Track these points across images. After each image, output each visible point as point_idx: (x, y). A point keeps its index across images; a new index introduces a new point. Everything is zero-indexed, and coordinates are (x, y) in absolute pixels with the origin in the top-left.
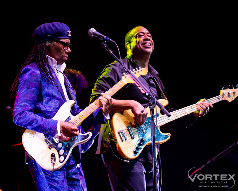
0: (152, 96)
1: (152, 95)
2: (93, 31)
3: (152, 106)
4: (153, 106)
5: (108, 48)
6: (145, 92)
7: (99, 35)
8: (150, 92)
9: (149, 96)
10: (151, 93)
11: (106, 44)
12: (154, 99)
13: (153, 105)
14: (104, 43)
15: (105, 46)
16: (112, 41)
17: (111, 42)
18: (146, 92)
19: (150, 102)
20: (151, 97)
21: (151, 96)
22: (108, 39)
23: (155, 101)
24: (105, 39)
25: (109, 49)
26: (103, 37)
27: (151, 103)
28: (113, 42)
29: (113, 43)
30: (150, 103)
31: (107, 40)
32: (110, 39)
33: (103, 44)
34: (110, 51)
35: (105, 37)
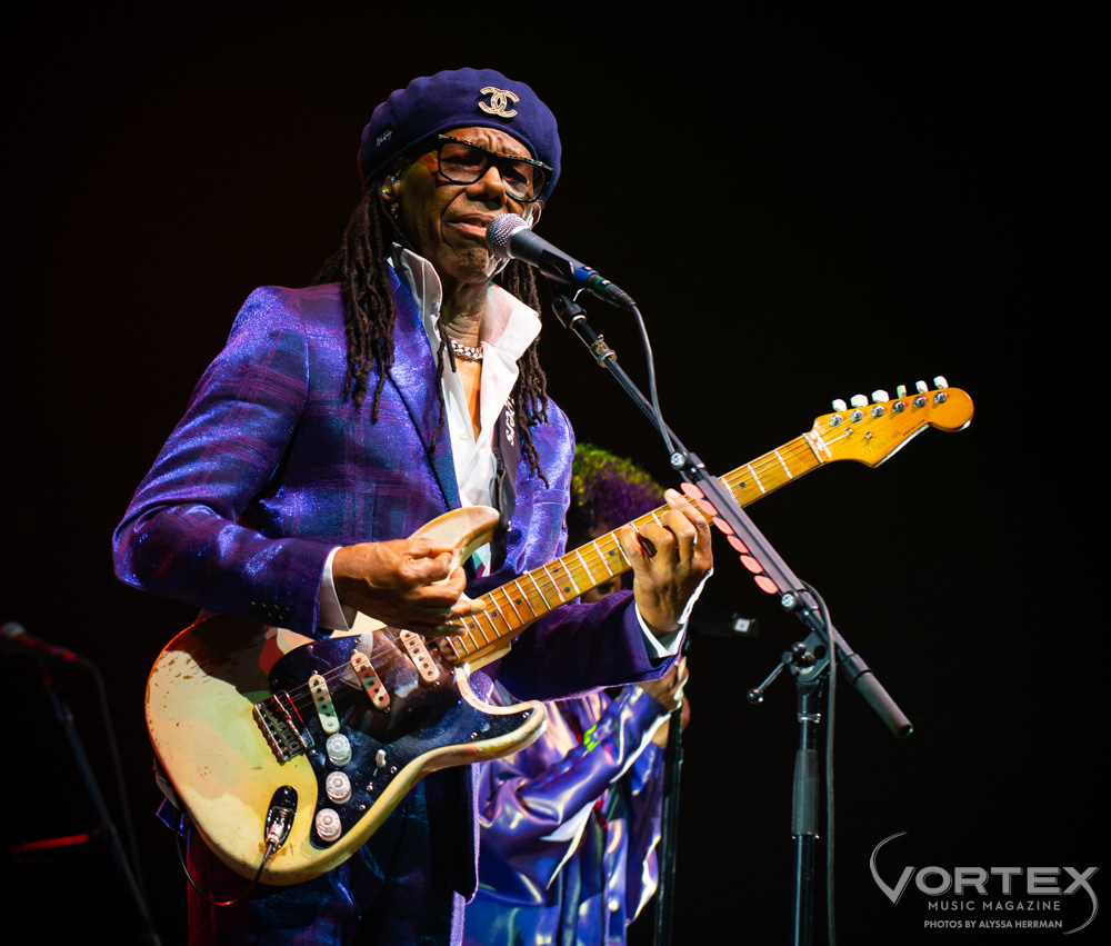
0: (817, 613)
1: (816, 607)
2: (515, 232)
3: (811, 669)
4: (814, 671)
5: (589, 329)
6: (779, 590)
7: (545, 251)
8: (802, 591)
9: (797, 614)
10: (810, 597)
11: (579, 309)
12: (825, 629)
13: (819, 662)
14: (567, 302)
15: (576, 318)
16: (613, 294)
17: (609, 294)
18: (784, 588)
19: (801, 645)
20: (806, 618)
21: (811, 611)
22: (594, 280)
23: (826, 643)
24: (576, 281)
25: (592, 334)
26: (567, 263)
27: (807, 654)
28: (617, 296)
29: (621, 301)
30: (802, 651)
31: (589, 283)
32: (605, 282)
33: (564, 304)
34: (600, 342)
35: (579, 265)
